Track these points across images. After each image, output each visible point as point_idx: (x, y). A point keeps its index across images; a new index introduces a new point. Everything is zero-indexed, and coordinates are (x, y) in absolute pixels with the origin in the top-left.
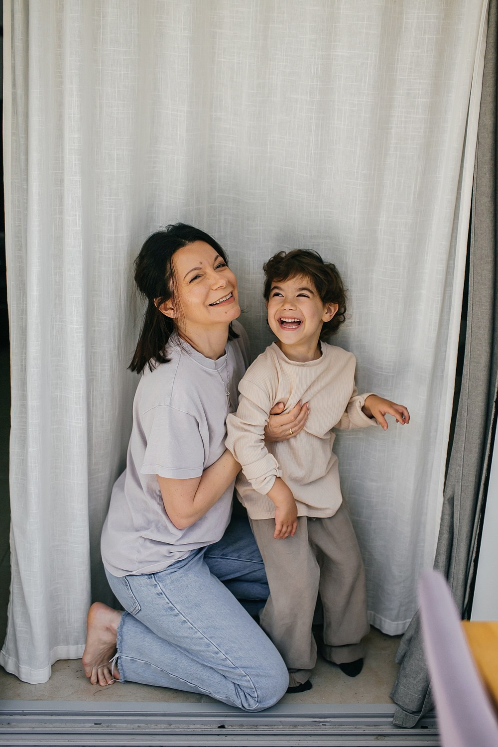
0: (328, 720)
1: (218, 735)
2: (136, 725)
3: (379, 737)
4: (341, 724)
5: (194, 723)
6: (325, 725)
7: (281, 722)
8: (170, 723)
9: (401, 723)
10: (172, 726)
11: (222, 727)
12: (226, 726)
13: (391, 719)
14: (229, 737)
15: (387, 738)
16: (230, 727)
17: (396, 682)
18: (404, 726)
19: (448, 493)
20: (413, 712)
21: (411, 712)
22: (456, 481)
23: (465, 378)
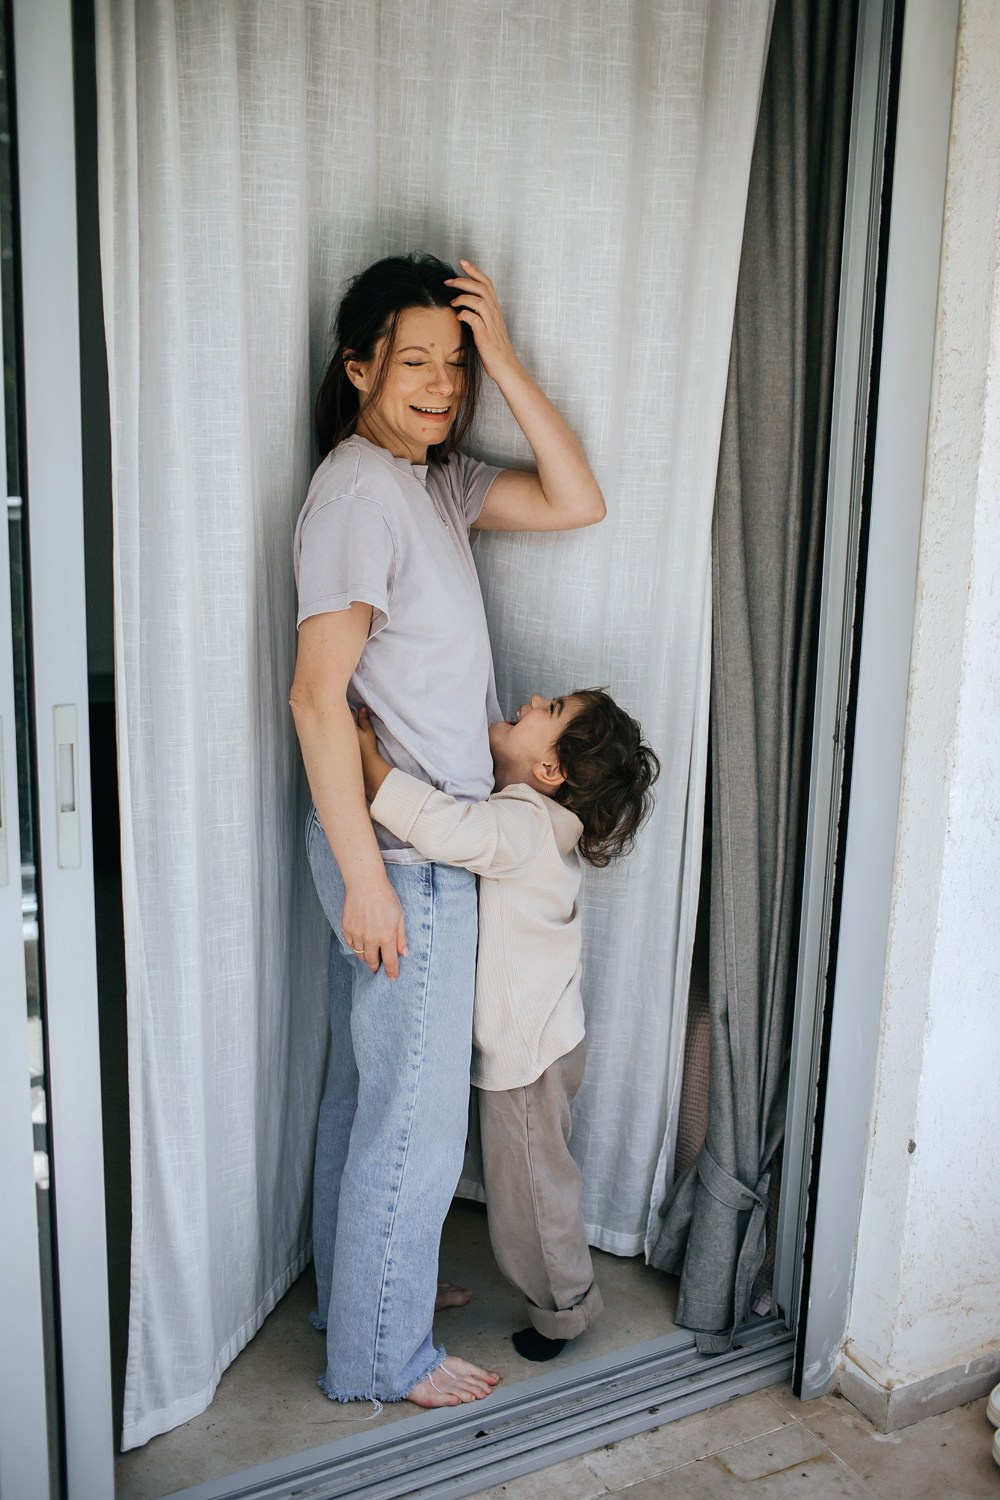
0: (618, 1376)
1: (484, 1447)
2: (357, 1474)
3: (693, 1378)
4: (636, 1377)
5: (439, 1442)
6: (615, 1386)
7: (558, 1399)
8: (404, 1455)
9: (710, 1349)
10: (410, 1458)
11: (481, 1434)
12: (486, 1432)
13: (694, 1350)
14: (501, 1445)
15: (702, 1376)
16: (492, 1431)
17: (682, 1299)
18: (715, 1351)
19: (718, 1007)
20: (720, 1331)
21: (718, 1332)
22: (729, 987)
23: (724, 841)
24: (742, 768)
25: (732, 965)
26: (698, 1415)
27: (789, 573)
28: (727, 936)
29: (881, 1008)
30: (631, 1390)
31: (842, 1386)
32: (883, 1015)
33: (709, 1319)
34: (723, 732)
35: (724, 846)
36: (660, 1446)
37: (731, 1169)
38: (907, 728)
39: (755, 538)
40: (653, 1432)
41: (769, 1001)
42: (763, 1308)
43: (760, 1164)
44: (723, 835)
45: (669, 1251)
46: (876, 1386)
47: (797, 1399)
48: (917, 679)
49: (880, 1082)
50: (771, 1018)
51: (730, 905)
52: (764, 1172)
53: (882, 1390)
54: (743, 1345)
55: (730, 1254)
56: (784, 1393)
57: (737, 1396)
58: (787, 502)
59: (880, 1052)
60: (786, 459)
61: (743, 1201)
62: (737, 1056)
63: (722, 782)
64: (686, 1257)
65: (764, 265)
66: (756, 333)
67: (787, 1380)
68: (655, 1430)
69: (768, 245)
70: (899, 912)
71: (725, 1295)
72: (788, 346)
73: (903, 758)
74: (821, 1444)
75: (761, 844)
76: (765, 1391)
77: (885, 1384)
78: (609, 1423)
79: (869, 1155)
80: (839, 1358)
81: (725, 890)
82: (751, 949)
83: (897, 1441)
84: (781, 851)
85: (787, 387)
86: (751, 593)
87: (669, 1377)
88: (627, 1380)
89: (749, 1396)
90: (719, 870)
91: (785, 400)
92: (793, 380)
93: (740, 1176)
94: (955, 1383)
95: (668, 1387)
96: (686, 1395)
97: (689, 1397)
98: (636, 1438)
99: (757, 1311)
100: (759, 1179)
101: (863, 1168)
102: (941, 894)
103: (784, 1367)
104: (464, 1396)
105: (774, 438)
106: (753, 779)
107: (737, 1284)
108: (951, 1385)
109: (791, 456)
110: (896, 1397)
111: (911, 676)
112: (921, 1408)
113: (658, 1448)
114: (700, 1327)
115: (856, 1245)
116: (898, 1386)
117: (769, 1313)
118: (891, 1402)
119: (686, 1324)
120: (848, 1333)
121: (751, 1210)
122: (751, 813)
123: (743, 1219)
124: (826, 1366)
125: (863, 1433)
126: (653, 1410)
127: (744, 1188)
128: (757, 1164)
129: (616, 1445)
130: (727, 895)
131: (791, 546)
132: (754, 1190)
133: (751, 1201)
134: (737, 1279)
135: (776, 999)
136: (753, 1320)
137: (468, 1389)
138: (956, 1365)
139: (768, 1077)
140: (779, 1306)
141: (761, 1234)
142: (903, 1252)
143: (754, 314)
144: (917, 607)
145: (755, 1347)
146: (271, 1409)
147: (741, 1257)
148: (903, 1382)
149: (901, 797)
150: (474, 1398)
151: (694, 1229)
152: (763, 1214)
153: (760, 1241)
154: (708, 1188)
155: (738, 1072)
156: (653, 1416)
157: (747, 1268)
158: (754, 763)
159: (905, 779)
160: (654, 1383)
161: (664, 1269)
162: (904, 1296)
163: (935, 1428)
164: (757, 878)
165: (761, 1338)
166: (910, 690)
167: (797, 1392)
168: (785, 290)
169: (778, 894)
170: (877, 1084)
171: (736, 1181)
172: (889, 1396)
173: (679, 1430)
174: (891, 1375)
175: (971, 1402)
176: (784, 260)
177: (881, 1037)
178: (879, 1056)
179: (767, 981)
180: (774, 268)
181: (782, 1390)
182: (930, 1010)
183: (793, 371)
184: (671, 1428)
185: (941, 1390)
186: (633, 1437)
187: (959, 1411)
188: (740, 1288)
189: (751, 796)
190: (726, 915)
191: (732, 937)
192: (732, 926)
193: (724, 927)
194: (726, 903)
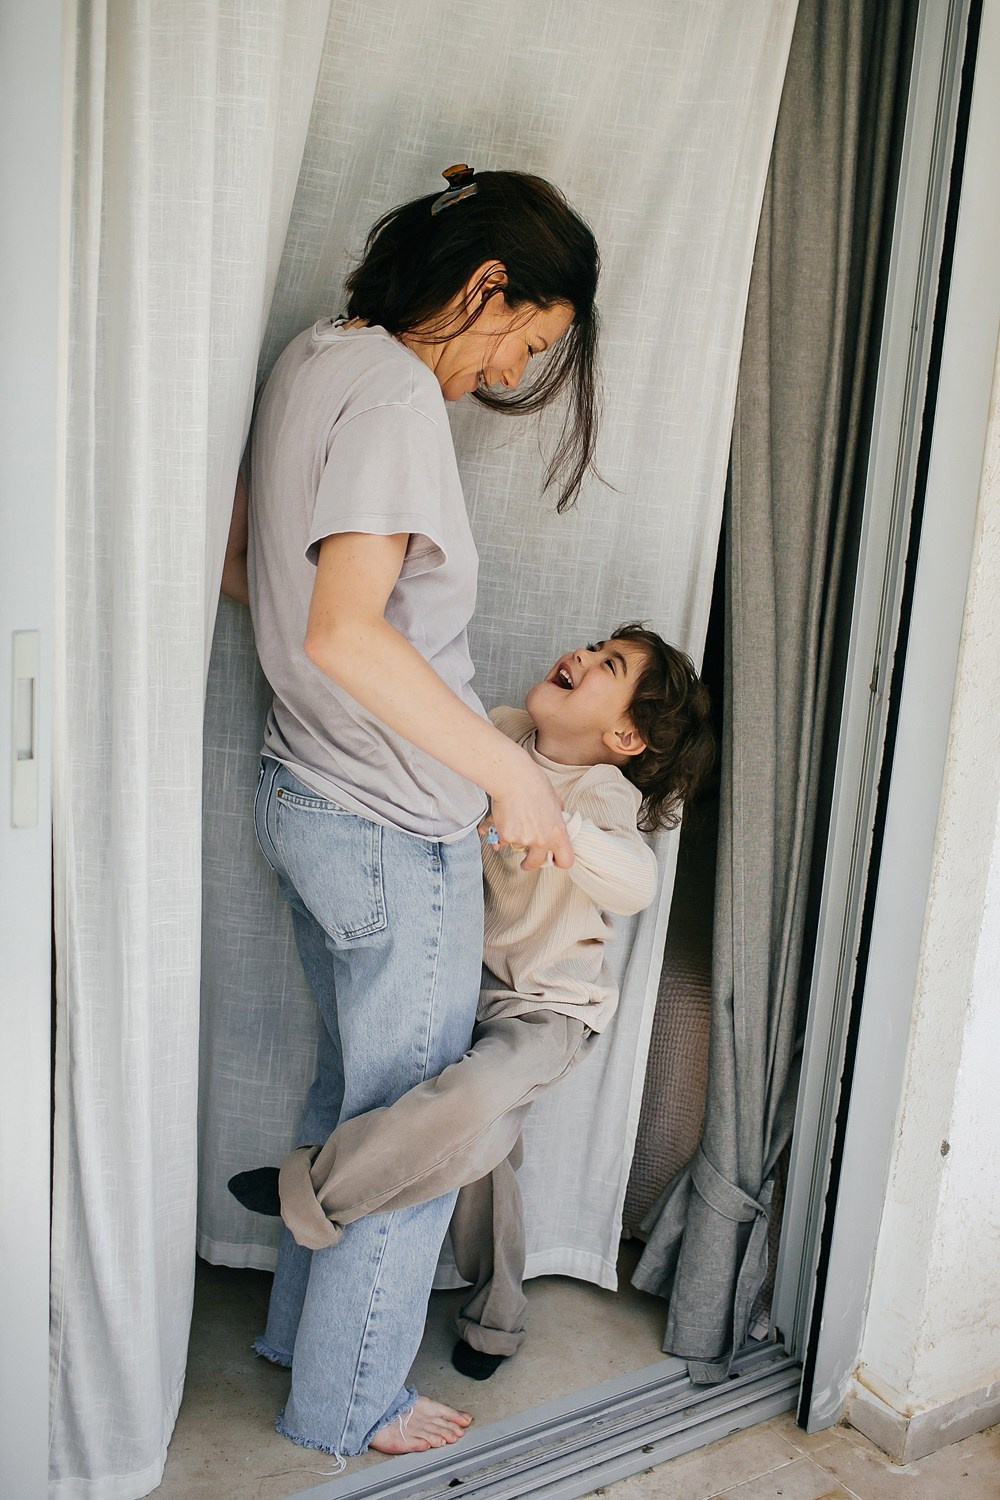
0: (606, 1412)
3: (688, 1412)
4: (623, 1413)
6: (601, 1423)
7: (539, 1440)
9: (704, 1379)
11: (457, 1483)
12: (462, 1481)
13: (687, 1380)
15: (698, 1409)
16: (469, 1479)
17: (671, 1324)
18: (711, 1381)
19: (722, 993)
20: (714, 1358)
21: (712, 1360)
22: (736, 969)
23: (736, 802)
24: (759, 718)
25: (739, 944)
26: (695, 1453)
27: (823, 496)
29: (914, 993)
30: (620, 1428)
31: (851, 1415)
32: (916, 1002)
33: (703, 1345)
34: (739, 676)
35: (736, 808)
36: (656, 1488)
37: (731, 1176)
38: (958, 679)
39: (783, 453)
40: (646, 1473)
41: (780, 985)
42: (760, 1332)
43: (764, 1169)
44: (735, 794)
45: (655, 1270)
46: (893, 1414)
47: (803, 1431)
48: (973, 624)
49: (909, 1076)
50: (781, 1004)
51: (740, 874)
52: (766, 1179)
53: (901, 1418)
54: (740, 1373)
55: (729, 1272)
56: (788, 1425)
57: (737, 1430)
58: (822, 414)
59: (911, 1042)
61: (745, 1212)
62: (741, 1048)
63: (736, 734)
64: (677, 1275)
65: (808, 137)
66: (793, 215)
67: (792, 1410)
68: (649, 1471)
69: (813, 113)
70: (940, 886)
71: (722, 1317)
72: (830, 232)
73: (951, 713)
74: (834, 1480)
75: (777, 807)
76: (767, 1423)
77: (904, 1412)
78: (599, 1465)
79: (894, 1158)
80: (849, 1385)
81: (735, 858)
82: (763, 925)
83: (915, 1473)
84: (800, 814)
85: (827, 279)
86: (776, 516)
87: (662, 1412)
88: (614, 1416)
89: (749, 1430)
90: (728, 835)
91: (824, 295)
92: (836, 271)
93: (742, 1184)
94: (976, 1408)
95: (661, 1423)
96: (682, 1431)
97: (685, 1433)
98: (629, 1481)
99: (753, 1335)
100: (762, 1186)
101: (886, 1173)
102: (992, 866)
103: (787, 1397)
104: (434, 1440)
105: (809, 338)
106: (771, 732)
107: (736, 1306)
108: (971, 1409)
109: (829, 360)
110: (915, 1425)
111: (966, 619)
112: (942, 1436)
113: (654, 1491)
114: (692, 1354)
115: (874, 1259)
116: (918, 1413)
117: (766, 1337)
118: (910, 1430)
119: (675, 1351)
120: (861, 1357)
121: (753, 1221)
122: (768, 770)
123: (744, 1231)
124: (835, 1394)
125: (878, 1465)
126: (646, 1449)
127: (746, 1196)
128: (760, 1169)
129: (607, 1489)
130: (738, 864)
131: (826, 465)
132: (756, 1199)
133: (754, 1212)
134: (737, 1299)
135: (787, 982)
136: (749, 1345)
137: (437, 1431)
138: (977, 1388)
139: (776, 1071)
140: (777, 1329)
141: (763, 1249)
142: (931, 1266)
143: (794, 192)
144: (976, 542)
145: (754, 1375)
146: (207, 1462)
147: (741, 1274)
148: (923, 1409)
149: (948, 757)
150: (444, 1442)
151: (686, 1245)
152: (766, 1226)
153: (762, 1255)
154: (705, 1198)
155: (742, 1065)
156: (647, 1455)
157: (747, 1287)
158: (773, 714)
159: (953, 735)
160: (646, 1418)
161: (648, 1291)
162: (928, 1315)
163: (953, 1457)
164: (772, 844)
165: (758, 1365)
166: (963, 635)
167: (803, 1423)
168: (830, 167)
169: (795, 863)
170: (906, 1079)
171: (738, 1190)
172: (908, 1423)
173: (677, 1470)
174: (910, 1401)
175: (990, 1428)
176: (830, 132)
177: (912, 1026)
178: (910, 1048)
179: (779, 963)
180: (818, 141)
181: (785, 1422)
182: (973, 996)
183: (836, 262)
184: (667, 1468)
185: (962, 1415)
186: (625, 1479)
187: (979, 1437)
188: (740, 1310)
189: (769, 750)
190: (735, 886)
191: (741, 912)
192: (741, 899)
193: (732, 900)
194: (735, 873)
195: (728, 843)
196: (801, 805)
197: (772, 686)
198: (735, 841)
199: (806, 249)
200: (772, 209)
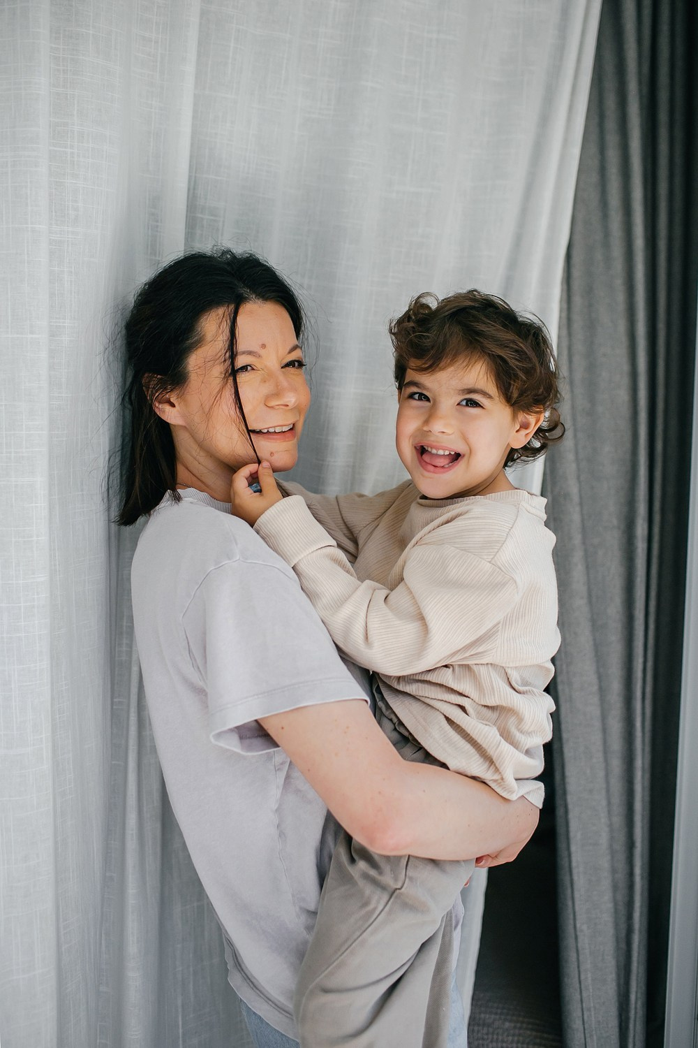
22: (587, 1035)
23: (575, 872)
25: (589, 1010)
28: (583, 977)
35: (575, 878)
39: (596, 542)
44: (574, 864)
51: (584, 942)
60: (628, 457)
63: (570, 807)
65: (599, 256)
66: (591, 326)
69: (601, 235)
81: (578, 925)
82: (610, 990)
85: (625, 381)
86: (594, 601)
90: (570, 903)
91: (623, 395)
106: (604, 803)
122: (603, 839)
130: (582, 931)
143: (590, 305)
158: (604, 786)
164: (612, 910)
180: (608, 259)
189: (603, 820)
190: (581, 952)
191: (588, 977)
192: (587, 965)
193: (578, 967)
194: (580, 940)
195: (570, 910)
196: (638, 871)
197: (601, 760)
198: (577, 908)
199: (604, 355)
200: (569, 319)
